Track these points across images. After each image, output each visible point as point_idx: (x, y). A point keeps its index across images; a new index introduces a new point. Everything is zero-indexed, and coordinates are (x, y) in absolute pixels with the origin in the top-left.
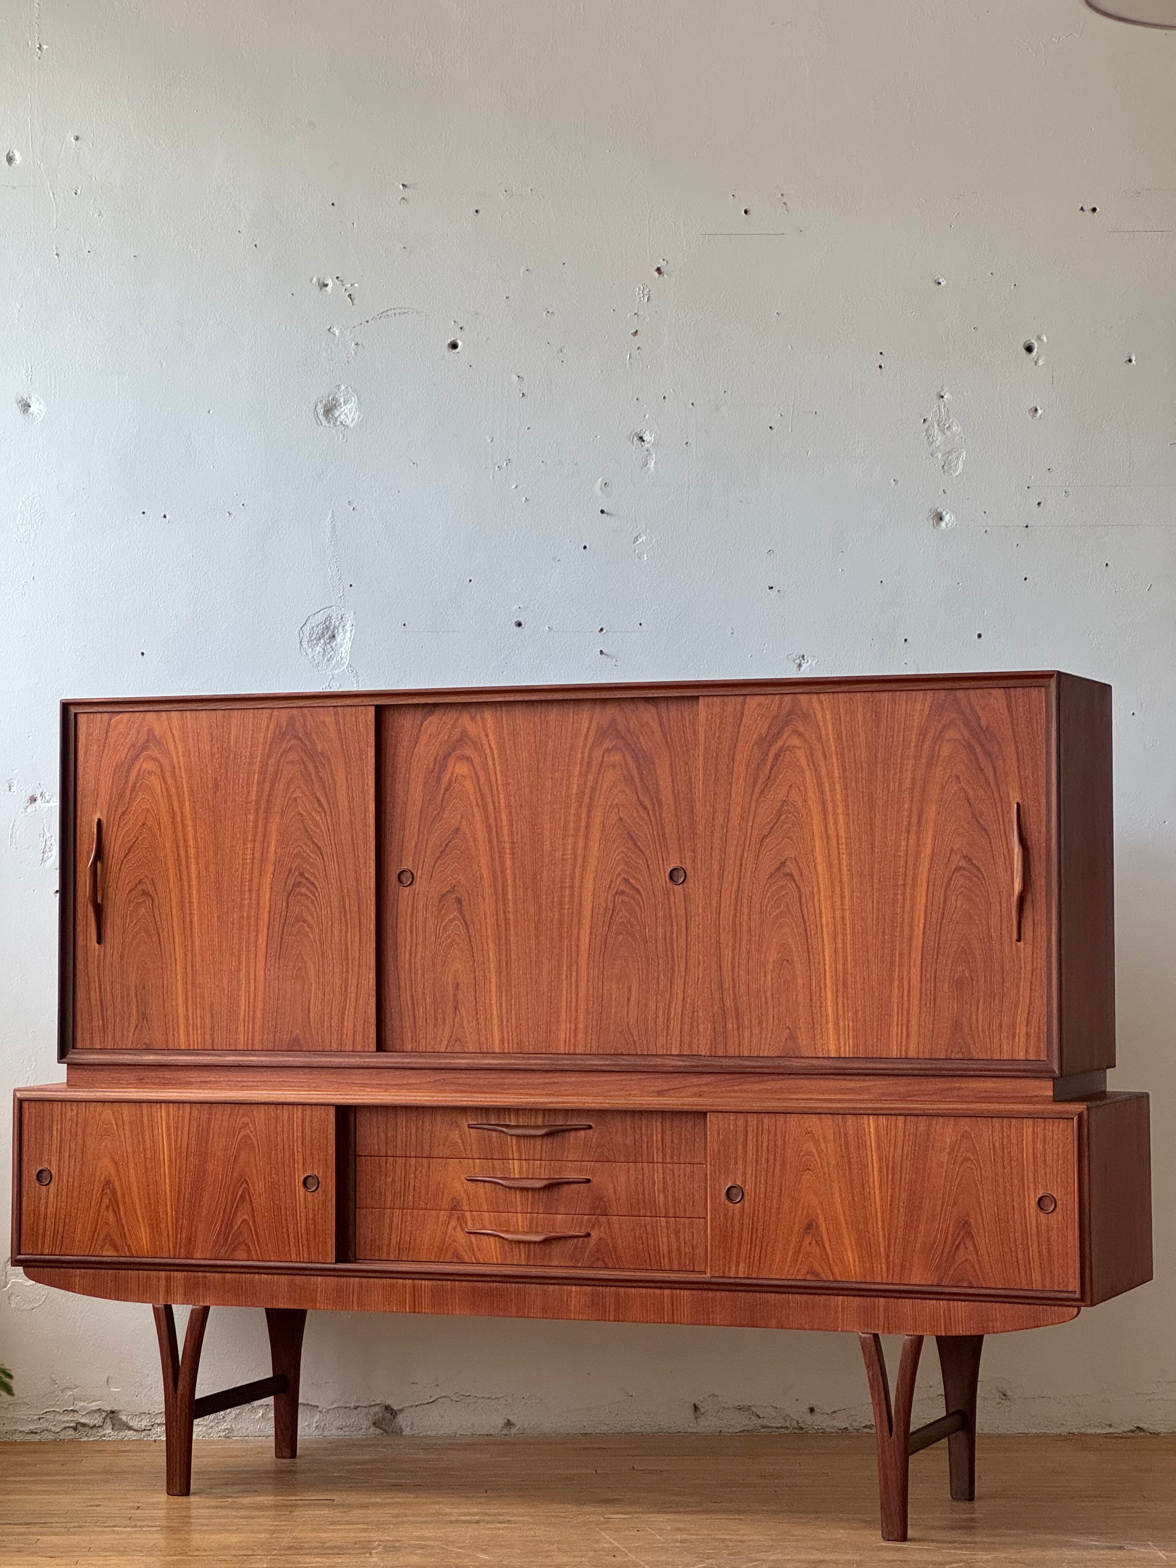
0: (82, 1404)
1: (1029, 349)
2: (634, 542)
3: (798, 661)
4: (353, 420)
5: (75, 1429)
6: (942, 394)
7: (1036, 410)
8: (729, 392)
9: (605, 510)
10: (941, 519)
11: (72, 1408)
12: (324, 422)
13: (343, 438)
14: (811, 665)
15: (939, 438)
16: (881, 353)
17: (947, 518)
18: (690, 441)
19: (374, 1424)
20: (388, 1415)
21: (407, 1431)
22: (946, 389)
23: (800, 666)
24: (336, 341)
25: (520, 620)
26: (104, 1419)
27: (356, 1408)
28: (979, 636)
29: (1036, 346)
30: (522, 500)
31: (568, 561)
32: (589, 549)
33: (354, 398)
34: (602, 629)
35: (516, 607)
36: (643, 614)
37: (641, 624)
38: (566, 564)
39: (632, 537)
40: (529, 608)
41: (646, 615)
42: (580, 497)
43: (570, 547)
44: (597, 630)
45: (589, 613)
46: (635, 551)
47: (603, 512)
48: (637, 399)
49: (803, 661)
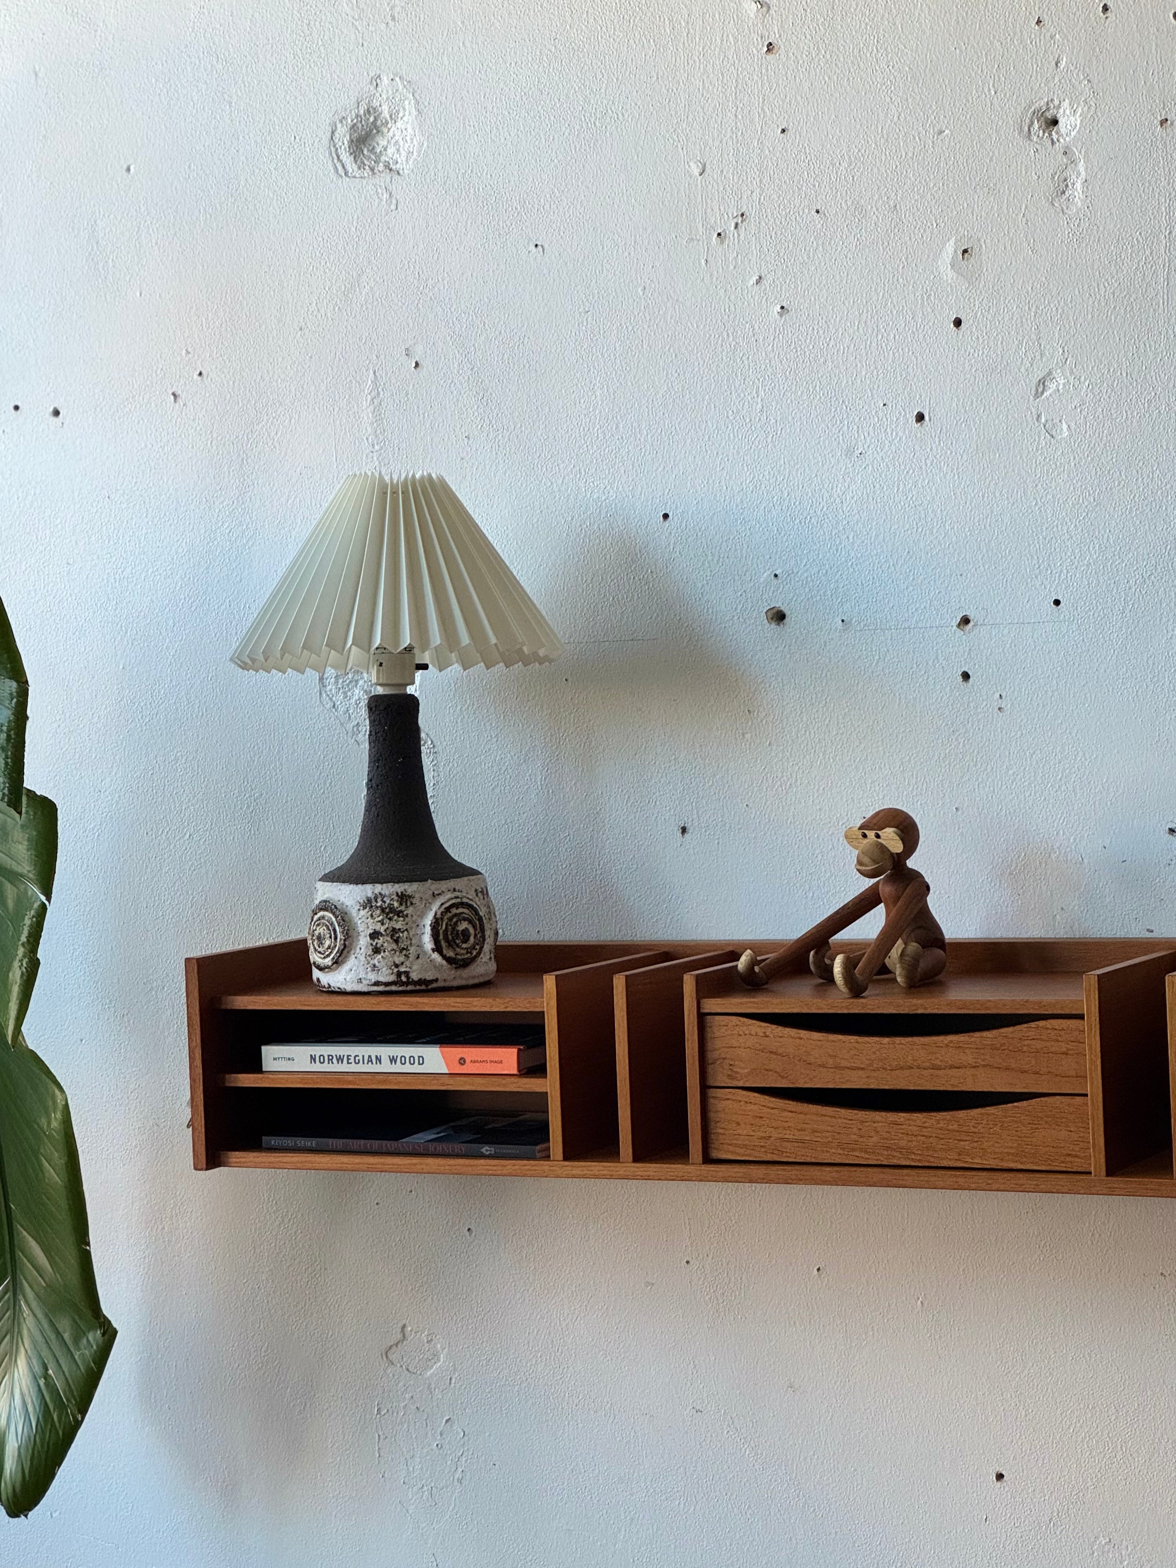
2: (1038, 395)
4: (411, 155)
9: (962, 319)
12: (351, 166)
13: (389, 202)
18: (1170, 117)
25: (779, 604)
30: (773, 312)
31: (881, 455)
32: (930, 420)
33: (409, 105)
34: (965, 621)
35: (769, 572)
36: (1063, 577)
37: (1057, 602)
38: (875, 466)
39: (1030, 381)
40: (798, 573)
41: (1069, 578)
42: (906, 292)
43: (884, 419)
44: (954, 621)
45: (935, 581)
46: (1039, 416)
47: (958, 323)
48: (1039, 22)
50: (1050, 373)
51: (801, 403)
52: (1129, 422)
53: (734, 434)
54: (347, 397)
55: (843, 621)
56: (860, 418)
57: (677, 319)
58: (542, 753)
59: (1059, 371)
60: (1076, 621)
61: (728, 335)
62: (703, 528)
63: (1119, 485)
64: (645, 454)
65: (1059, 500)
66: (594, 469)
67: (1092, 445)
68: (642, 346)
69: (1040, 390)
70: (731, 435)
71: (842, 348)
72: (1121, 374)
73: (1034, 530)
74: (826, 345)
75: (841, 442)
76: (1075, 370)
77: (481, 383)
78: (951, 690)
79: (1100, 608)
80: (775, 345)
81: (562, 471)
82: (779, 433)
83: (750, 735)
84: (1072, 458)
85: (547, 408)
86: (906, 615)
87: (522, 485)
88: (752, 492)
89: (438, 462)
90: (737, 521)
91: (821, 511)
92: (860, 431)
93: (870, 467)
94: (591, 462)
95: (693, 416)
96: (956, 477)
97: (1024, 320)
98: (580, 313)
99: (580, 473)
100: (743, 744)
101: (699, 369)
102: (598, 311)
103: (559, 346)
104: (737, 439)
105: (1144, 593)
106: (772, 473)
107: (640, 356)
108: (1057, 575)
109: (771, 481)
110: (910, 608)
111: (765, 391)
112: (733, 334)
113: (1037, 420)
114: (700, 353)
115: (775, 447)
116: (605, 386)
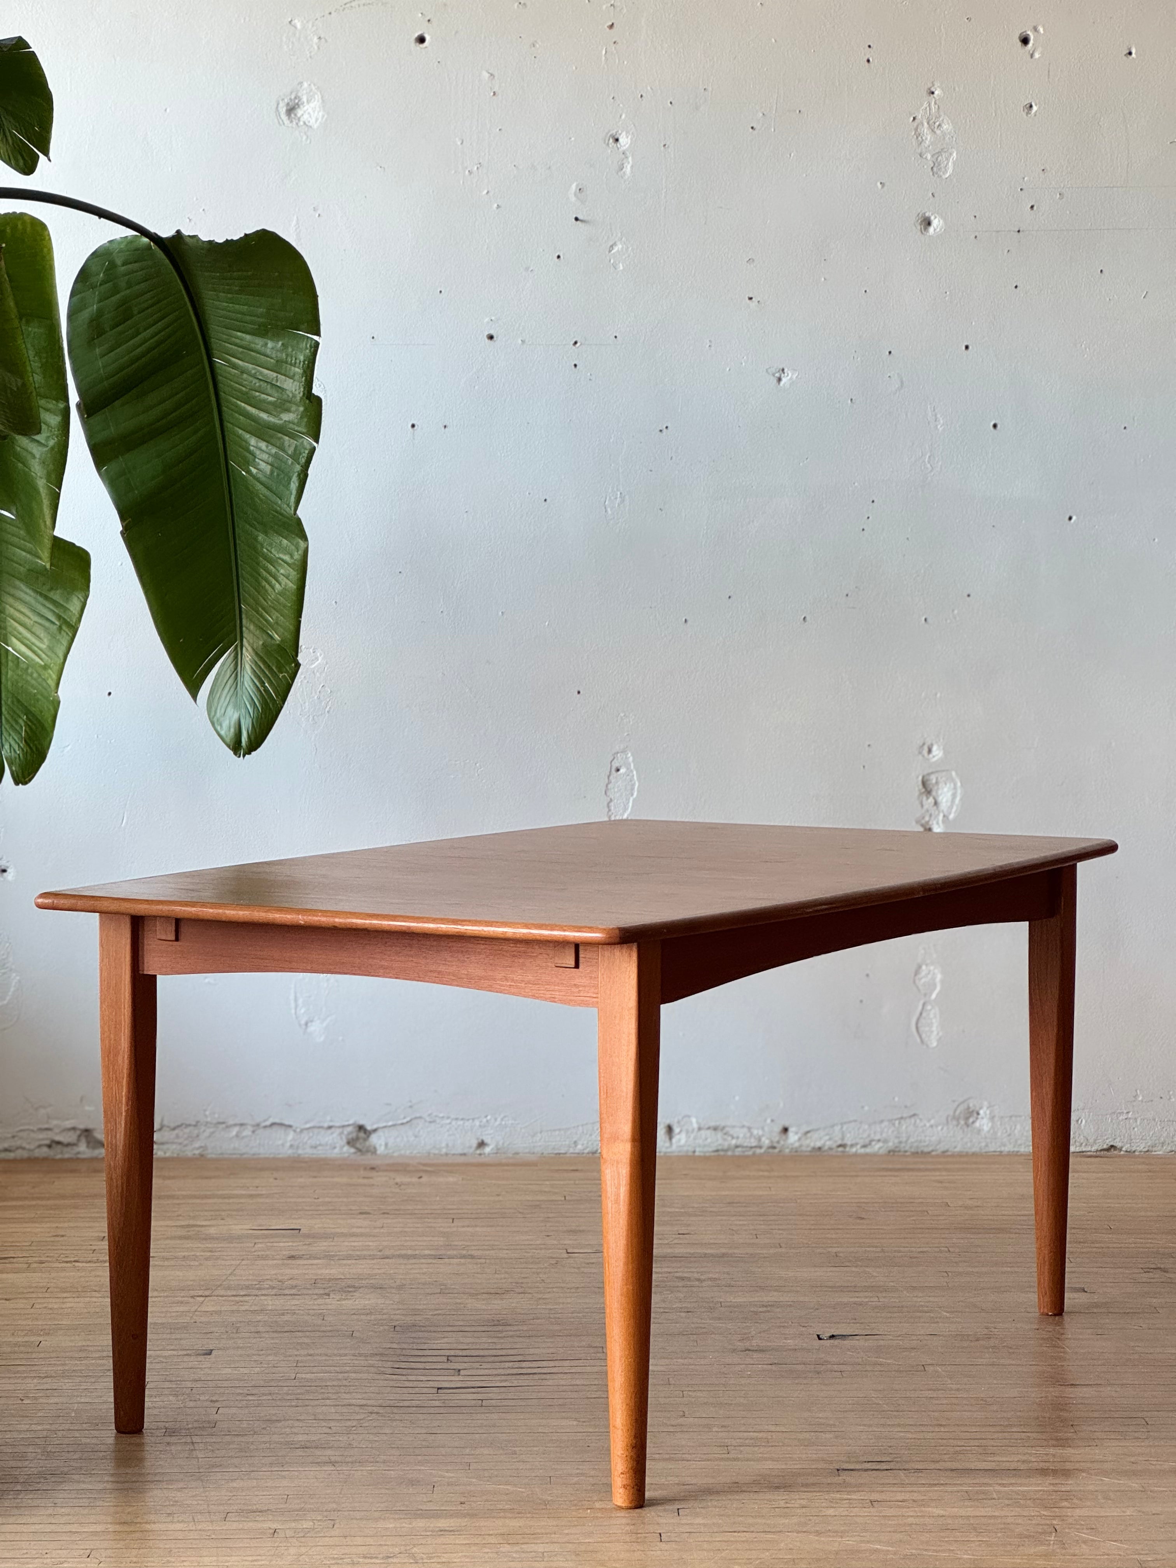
0: (55, 1122)
1: (1025, 41)
2: (610, 251)
3: (777, 375)
4: (317, 120)
5: (49, 1146)
6: (933, 89)
7: (1031, 106)
8: (710, 89)
9: (580, 217)
10: (929, 224)
11: (46, 1126)
12: (287, 122)
13: (307, 139)
14: (791, 378)
15: (928, 137)
16: (869, 46)
17: (935, 222)
18: (668, 144)
19: (348, 1143)
20: (362, 1135)
21: (381, 1150)
22: (937, 84)
23: (779, 380)
24: (297, 35)
25: (492, 332)
26: (79, 1136)
27: (330, 1127)
28: (967, 347)
29: (1032, 38)
30: (494, 207)
31: (541, 271)
32: (563, 258)
33: (318, 97)
34: (576, 343)
35: (488, 319)
36: (619, 327)
37: (616, 337)
38: (538, 276)
39: (607, 245)
40: (501, 320)
41: (621, 327)
42: (554, 204)
43: (543, 257)
44: (571, 342)
45: (563, 326)
46: (610, 260)
47: (576, 218)
48: (613, 98)
49: (783, 375)
51: (505, 246)
52: (648, 266)
55: (522, 340)
56: (532, 255)
58: (378, 392)
59: (619, 242)
60: (624, 345)
62: (458, 298)
64: (431, 264)
65: (618, 295)
66: (407, 268)
67: (632, 274)
68: (431, 216)
69: (611, 249)
70: (473, 258)
71: (524, 225)
72: (645, 245)
73: (607, 307)
74: (517, 223)
75: (523, 264)
76: (626, 242)
78: (569, 371)
79: (634, 340)
80: (494, 221)
81: (391, 268)
82: (495, 259)
84: (624, 278)
85: (384, 239)
86: (550, 339)
87: (371, 274)
88: (482, 283)
89: (329, 260)
90: (474, 295)
91: (513, 293)
92: (532, 261)
93: (536, 276)
94: (406, 265)
96: (574, 283)
97: (605, 220)
98: (402, 199)
99: (400, 270)
100: (474, 391)
102: (410, 199)
103: (391, 213)
105: (652, 335)
106: (491, 276)
107: (431, 220)
108: (616, 326)
109: (490, 279)
110: (552, 336)
111: (489, 240)
112: (474, 214)
113: (610, 262)
114: (459, 222)
115: (493, 264)
116: (413, 233)
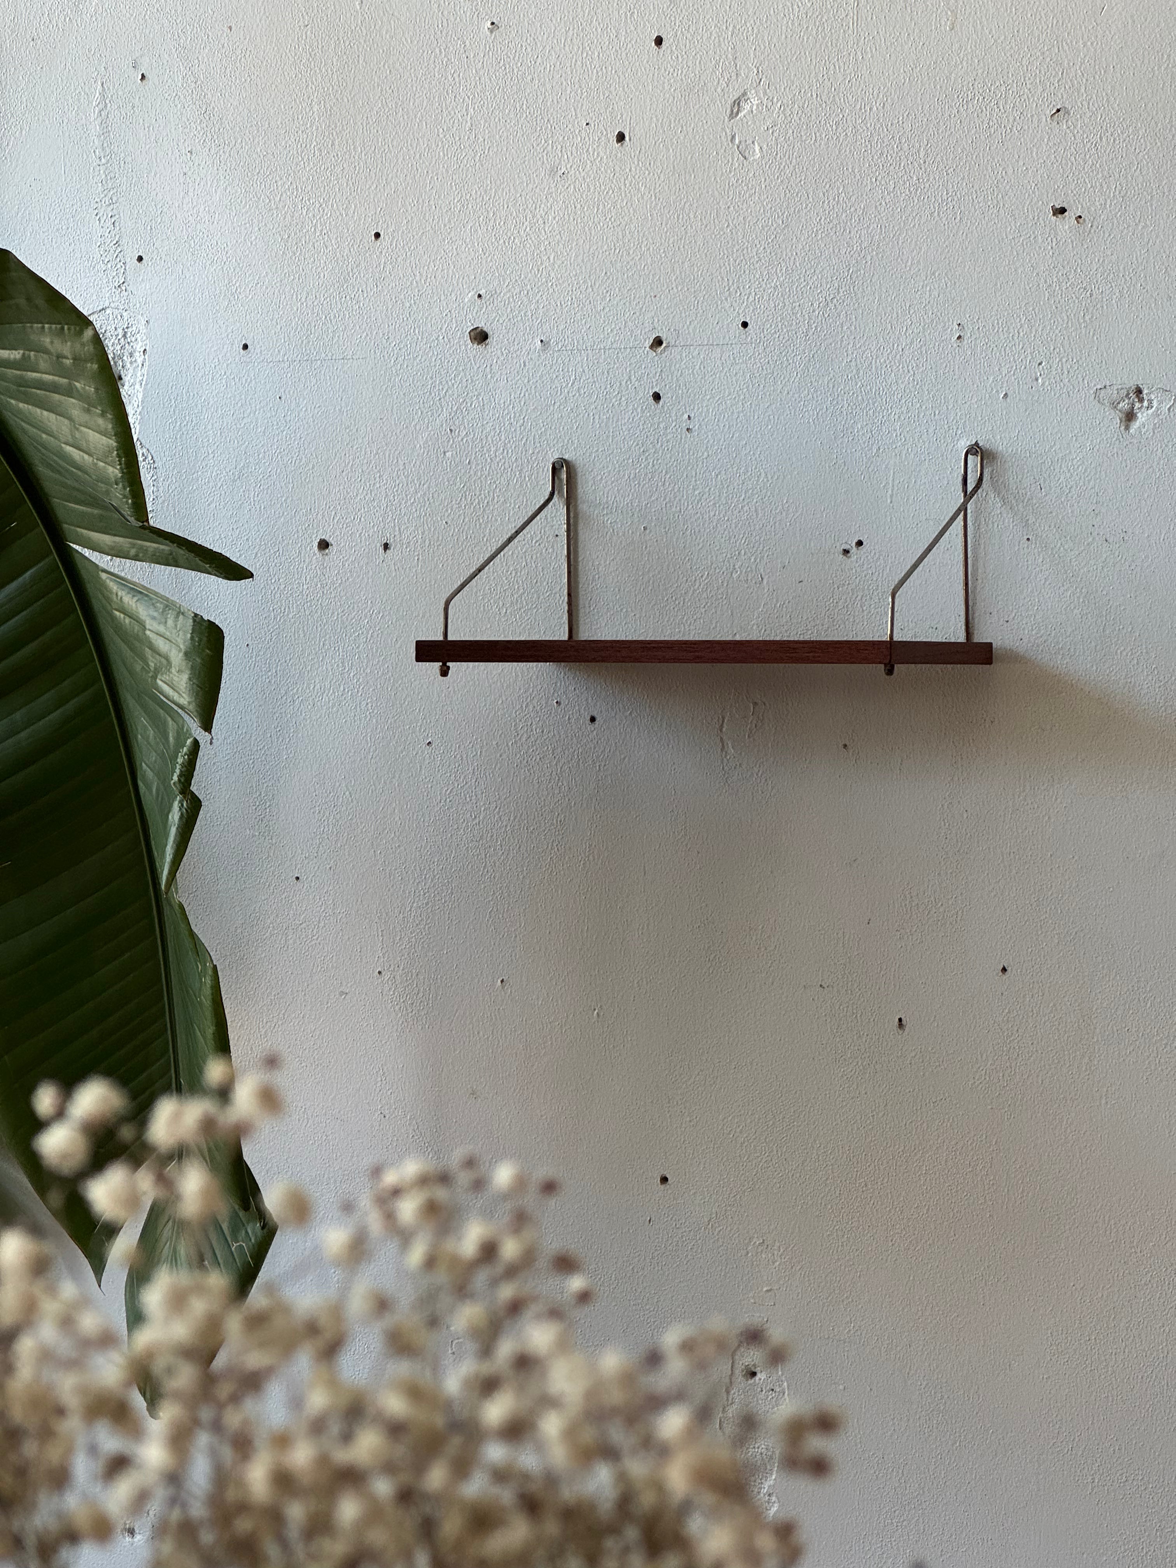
2: (733, 115)
3: (1124, 405)
9: (666, 38)
14: (1157, 414)
23: (1130, 417)
25: (483, 324)
30: (484, 28)
31: (582, 175)
32: (630, 140)
34: (658, 342)
35: (473, 293)
36: (751, 299)
37: (745, 325)
38: (577, 187)
39: (726, 102)
40: (500, 293)
41: (757, 300)
42: (611, 9)
43: (587, 139)
44: (647, 342)
45: (630, 302)
46: (733, 137)
47: (659, 41)
49: (1137, 405)
50: (744, 94)
51: (509, 121)
52: (817, 144)
53: (444, 153)
54: (76, 109)
55: (542, 341)
56: (564, 138)
57: (392, 34)
58: (255, 469)
59: (753, 92)
60: (762, 343)
61: (440, 51)
62: (412, 248)
63: (806, 208)
64: (358, 172)
65: (749, 222)
66: (310, 187)
67: (782, 167)
68: (358, 62)
69: (735, 110)
70: (441, 154)
71: (548, 66)
72: (812, 95)
73: (726, 252)
74: (533, 63)
75: (546, 162)
76: (768, 91)
77: (205, 96)
78: (643, 411)
79: (785, 330)
80: (485, 63)
81: (280, 188)
82: (486, 152)
83: (450, 453)
84: (763, 180)
85: (267, 123)
86: (602, 336)
87: (241, 202)
88: (459, 211)
89: (162, 177)
90: (444, 240)
91: (525, 231)
92: (563, 151)
93: (572, 187)
94: (308, 179)
95: (405, 134)
96: (653, 198)
97: (722, 40)
98: (300, 27)
99: (297, 190)
100: (444, 462)
101: (412, 86)
102: (316, 25)
103: (279, 61)
104: (446, 158)
105: (826, 316)
106: (479, 193)
107: (356, 71)
108: (746, 297)
109: (478, 201)
110: (606, 329)
111: (474, 109)
112: (445, 51)
113: (731, 141)
114: (413, 70)
115: (482, 166)
116: (322, 102)
